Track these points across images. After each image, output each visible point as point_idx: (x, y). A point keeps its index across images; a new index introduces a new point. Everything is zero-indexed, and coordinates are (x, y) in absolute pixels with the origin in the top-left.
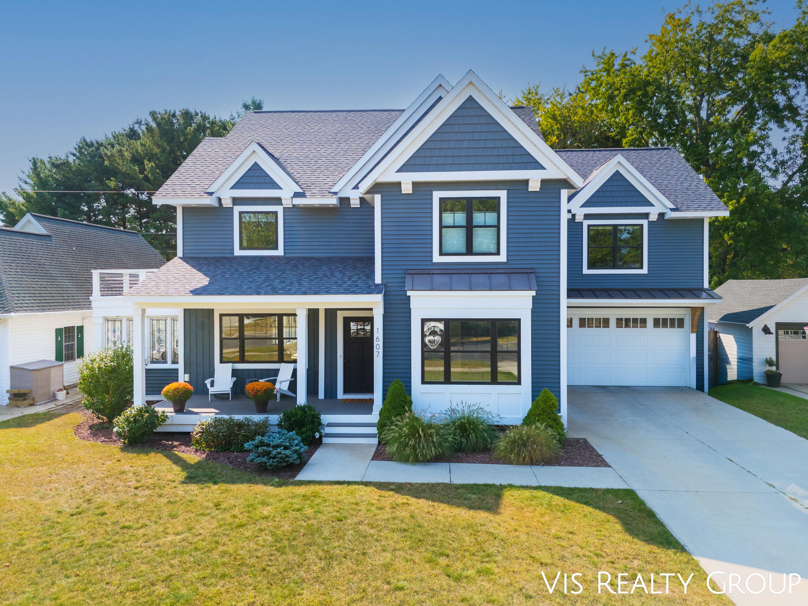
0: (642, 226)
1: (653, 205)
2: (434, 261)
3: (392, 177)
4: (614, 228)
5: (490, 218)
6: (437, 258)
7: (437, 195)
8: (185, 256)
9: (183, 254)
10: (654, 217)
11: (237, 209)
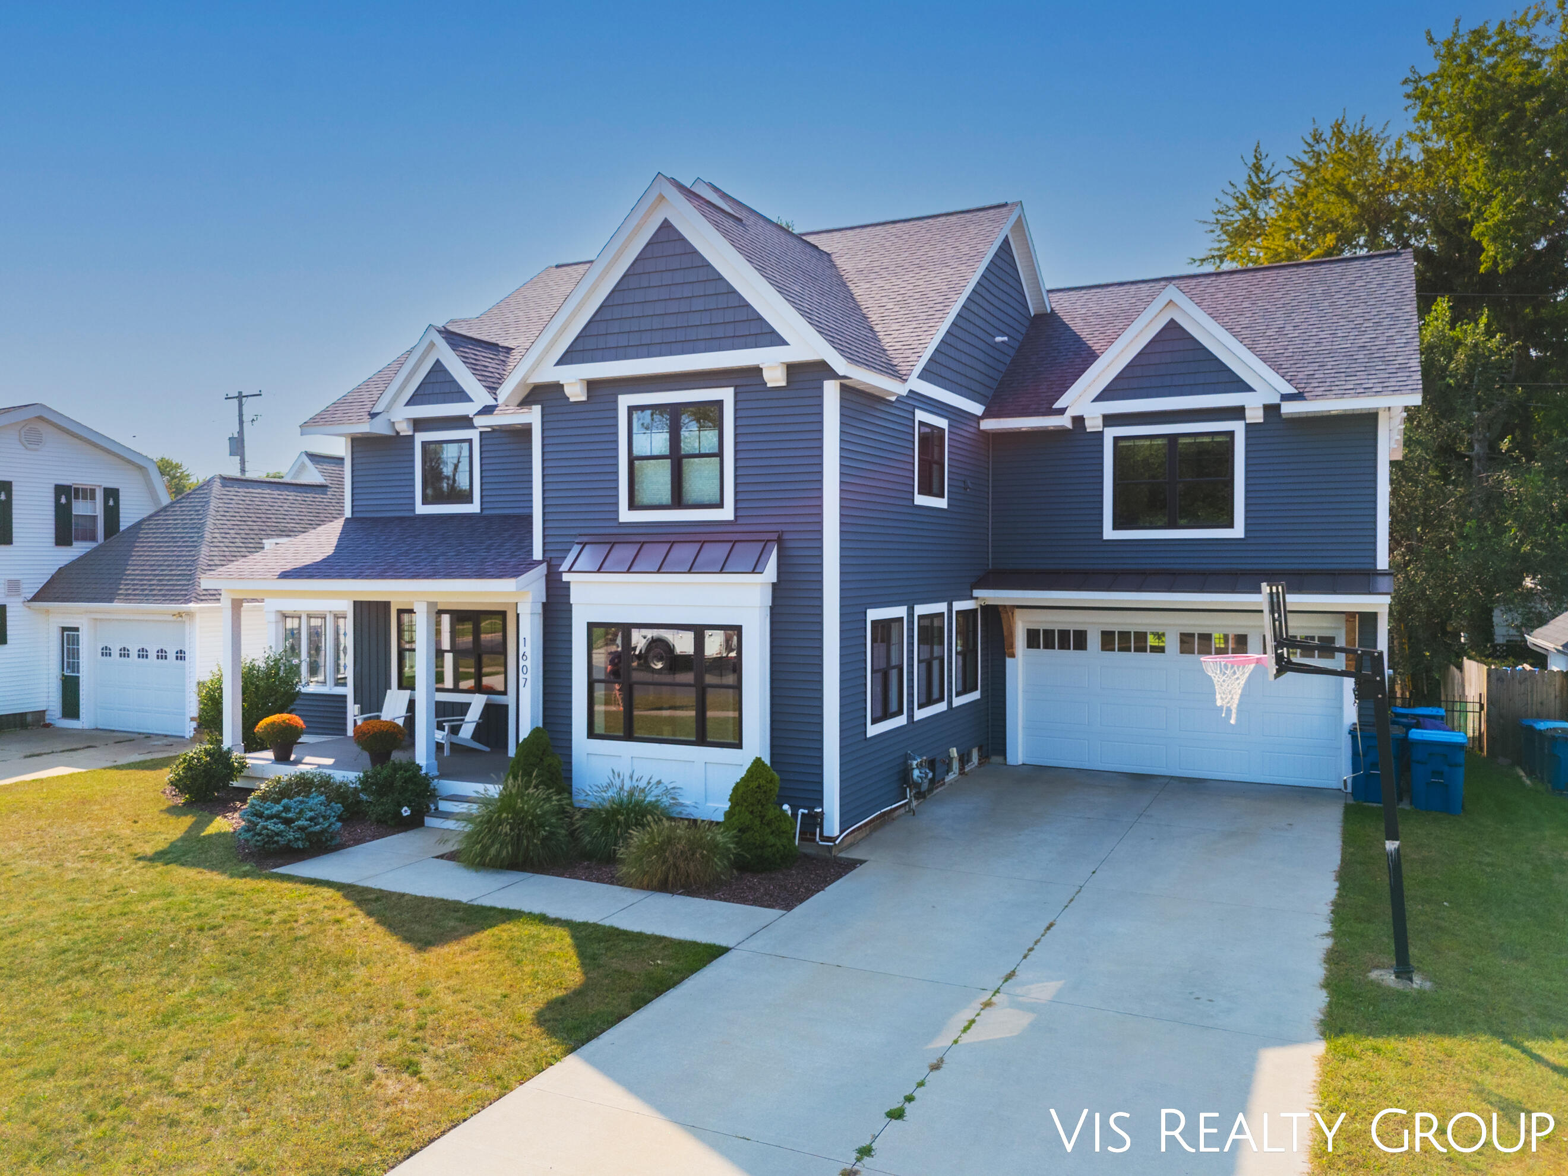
0: (1231, 434)
1: (1250, 389)
2: (621, 520)
3: (549, 374)
4: (1170, 441)
5: (708, 439)
6: (626, 515)
7: (625, 401)
8: (355, 516)
9: (353, 513)
10: (1255, 415)
11: (421, 437)
